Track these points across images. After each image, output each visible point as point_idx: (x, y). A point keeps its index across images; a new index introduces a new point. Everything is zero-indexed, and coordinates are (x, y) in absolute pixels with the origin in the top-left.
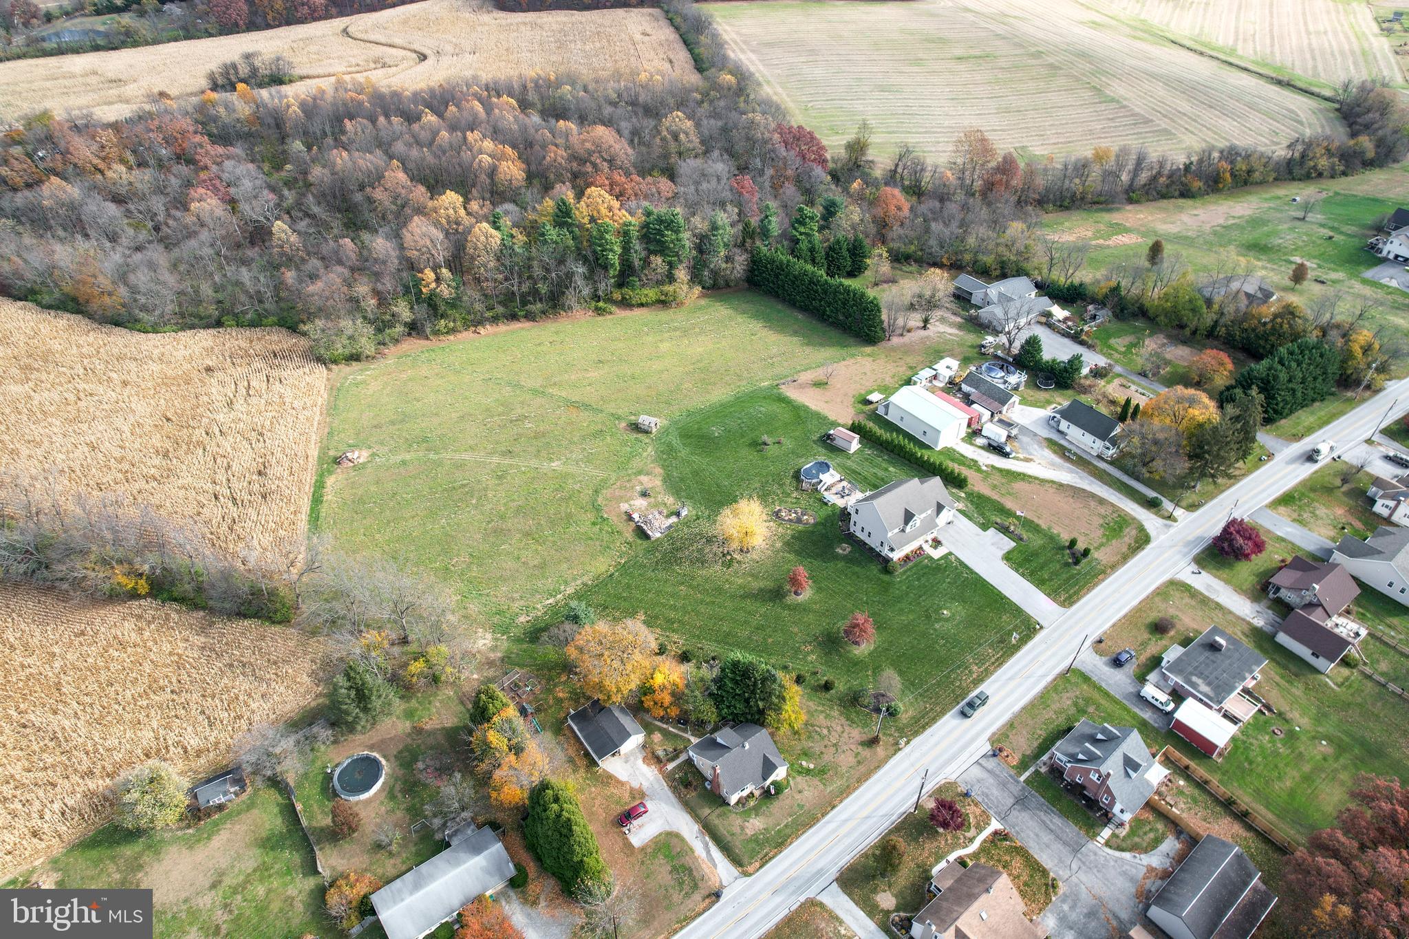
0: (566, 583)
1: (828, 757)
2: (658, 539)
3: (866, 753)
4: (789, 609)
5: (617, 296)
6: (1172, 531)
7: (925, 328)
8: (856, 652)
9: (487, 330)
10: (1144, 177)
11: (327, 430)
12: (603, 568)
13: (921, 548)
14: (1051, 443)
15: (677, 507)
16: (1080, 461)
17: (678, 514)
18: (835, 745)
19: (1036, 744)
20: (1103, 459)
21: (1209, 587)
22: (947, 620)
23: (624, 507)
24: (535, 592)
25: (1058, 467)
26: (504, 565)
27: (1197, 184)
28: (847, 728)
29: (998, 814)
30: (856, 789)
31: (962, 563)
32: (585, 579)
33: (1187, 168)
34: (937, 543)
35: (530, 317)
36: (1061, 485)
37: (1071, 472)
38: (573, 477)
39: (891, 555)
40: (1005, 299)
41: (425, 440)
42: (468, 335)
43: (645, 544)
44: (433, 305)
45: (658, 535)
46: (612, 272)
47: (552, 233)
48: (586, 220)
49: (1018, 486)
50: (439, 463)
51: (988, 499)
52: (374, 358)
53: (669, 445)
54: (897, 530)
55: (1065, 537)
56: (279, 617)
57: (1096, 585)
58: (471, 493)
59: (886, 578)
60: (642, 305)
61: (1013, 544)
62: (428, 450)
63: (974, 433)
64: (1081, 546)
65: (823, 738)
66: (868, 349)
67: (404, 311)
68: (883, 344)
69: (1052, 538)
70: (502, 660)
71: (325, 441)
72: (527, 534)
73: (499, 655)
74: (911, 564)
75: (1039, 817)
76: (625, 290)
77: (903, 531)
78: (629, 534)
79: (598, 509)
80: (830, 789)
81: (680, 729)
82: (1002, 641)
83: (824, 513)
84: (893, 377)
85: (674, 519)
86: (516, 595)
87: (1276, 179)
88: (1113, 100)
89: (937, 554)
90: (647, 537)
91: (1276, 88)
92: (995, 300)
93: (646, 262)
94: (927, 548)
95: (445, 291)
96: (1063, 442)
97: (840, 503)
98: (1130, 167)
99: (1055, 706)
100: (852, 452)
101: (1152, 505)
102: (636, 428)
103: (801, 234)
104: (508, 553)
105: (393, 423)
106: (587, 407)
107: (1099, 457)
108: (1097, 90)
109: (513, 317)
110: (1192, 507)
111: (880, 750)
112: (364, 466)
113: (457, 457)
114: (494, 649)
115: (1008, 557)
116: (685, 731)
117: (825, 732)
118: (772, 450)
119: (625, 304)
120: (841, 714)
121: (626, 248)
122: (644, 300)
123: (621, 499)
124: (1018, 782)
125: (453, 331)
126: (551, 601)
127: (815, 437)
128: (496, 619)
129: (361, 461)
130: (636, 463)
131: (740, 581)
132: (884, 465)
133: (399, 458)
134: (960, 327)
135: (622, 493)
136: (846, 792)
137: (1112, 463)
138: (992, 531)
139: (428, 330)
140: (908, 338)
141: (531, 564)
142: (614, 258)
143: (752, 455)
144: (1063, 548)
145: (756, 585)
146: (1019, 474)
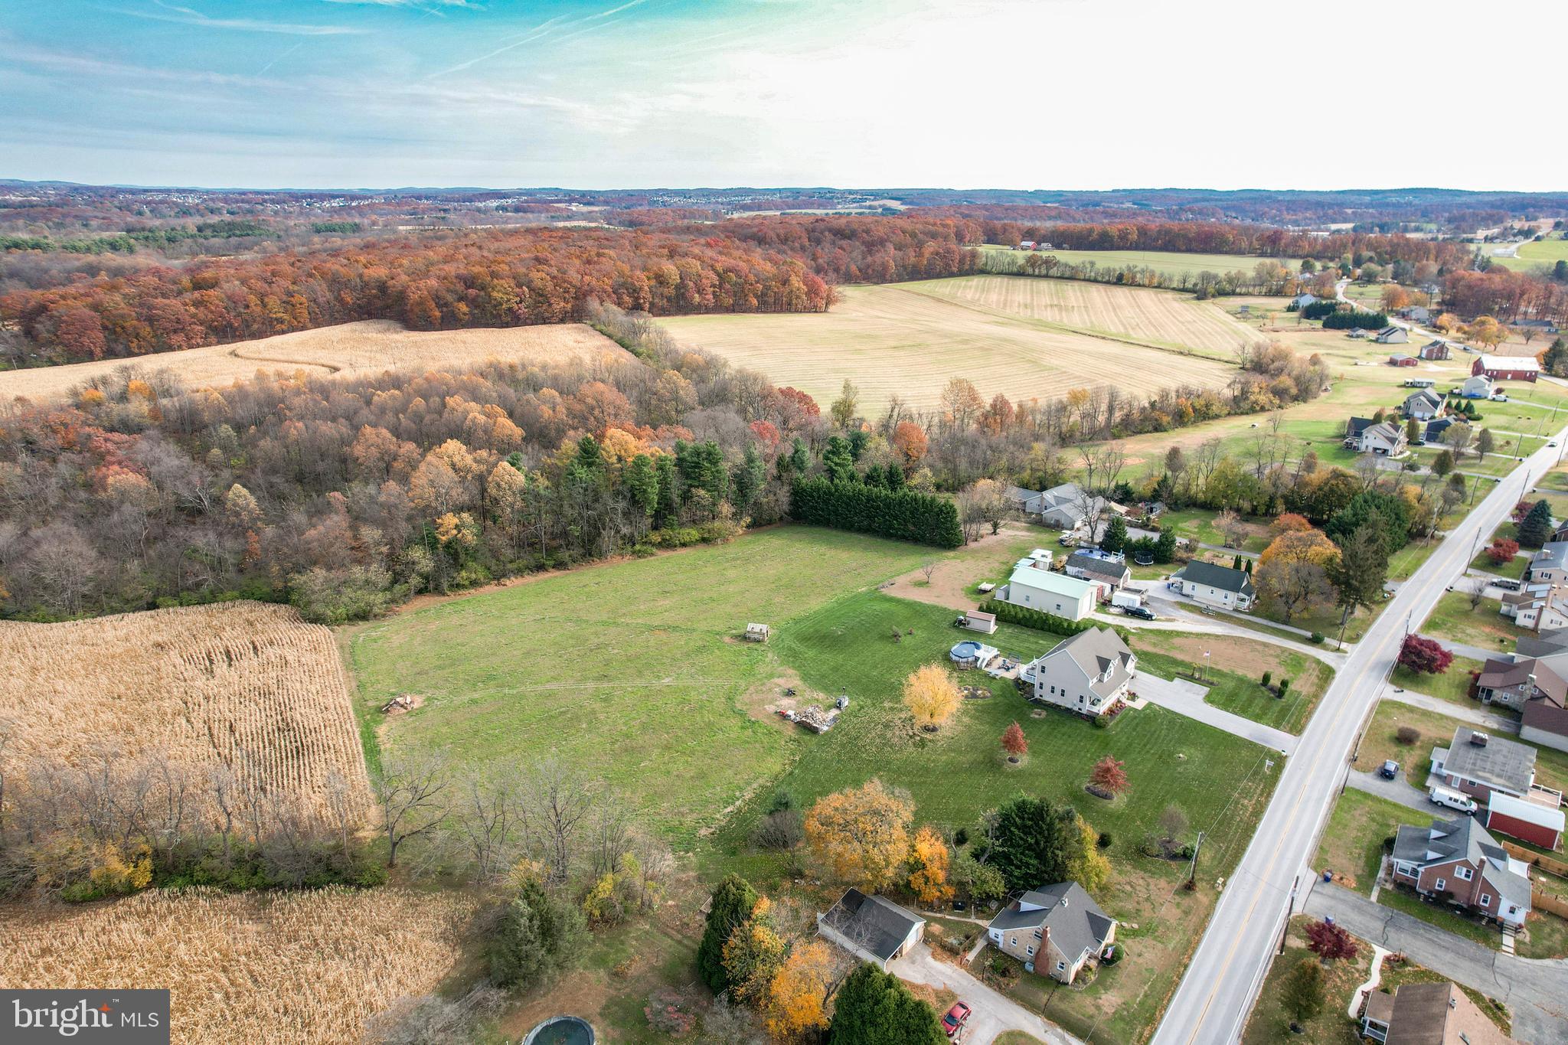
0: (741, 789)
1: (1147, 913)
2: (826, 733)
3: (1186, 901)
4: (1014, 776)
5: (656, 537)
6: (1349, 660)
7: (994, 533)
8: (1112, 806)
9: (513, 582)
10: (1118, 416)
11: (354, 684)
12: (777, 768)
13: (1119, 701)
14: (1183, 606)
15: (833, 700)
16: (1221, 616)
17: (838, 706)
18: (1148, 899)
19: (1362, 863)
20: (1241, 612)
21: (1419, 701)
22: (1187, 762)
23: (771, 708)
24: (706, 803)
25: (1205, 623)
26: (653, 781)
27: (1166, 419)
28: (1150, 880)
29: (1376, 940)
30: (1198, 942)
31: (1168, 711)
32: (761, 781)
33: (1153, 405)
34: (1133, 696)
35: (560, 565)
36: (1218, 636)
37: (1220, 625)
38: (694, 689)
39: (1095, 709)
40: (1060, 501)
41: (491, 678)
42: (491, 589)
43: (815, 739)
44: (454, 554)
45: (825, 728)
46: (649, 512)
47: (582, 472)
48: (614, 459)
49: (1177, 641)
50: (522, 696)
51: (1156, 655)
52: (384, 616)
53: (790, 649)
54: (1095, 680)
55: (1256, 676)
56: (367, 877)
57: (1311, 713)
58: (577, 718)
59: (1099, 732)
60: (684, 545)
61: (1207, 689)
62: (502, 686)
63: (1105, 604)
64: (1275, 682)
65: (1129, 895)
66: (951, 554)
67: (421, 558)
68: (963, 548)
69: (1241, 681)
70: (699, 879)
71: (357, 695)
72: (667, 747)
73: (692, 874)
74: (1118, 717)
75: (1422, 936)
76: (663, 531)
77: (1100, 681)
78: (790, 731)
79: (741, 714)
80: (1171, 947)
81: (958, 915)
82: (1255, 773)
83: (994, 686)
84: (991, 571)
85: (834, 712)
86: (684, 809)
87: (1229, 414)
88: (1052, 369)
89: (1139, 704)
90: (814, 731)
91: (1182, 357)
92: (1053, 502)
93: (686, 497)
94: (1124, 700)
95: (470, 536)
96: (1192, 603)
97: (1010, 675)
98: (1104, 407)
99: (1354, 824)
100: (991, 632)
101: (1316, 641)
102: (744, 638)
103: (836, 464)
104: (653, 770)
105: (441, 668)
106: (675, 628)
107: (1236, 610)
108: (1034, 362)
109: (540, 568)
110: (1354, 639)
111: (1201, 896)
112: (421, 711)
113: (540, 688)
114: (683, 868)
115: (1209, 699)
116: (967, 915)
117: (1128, 888)
118: (906, 641)
119: (666, 545)
120: (1134, 867)
121: (664, 483)
122: (687, 539)
123: (762, 702)
124: (1372, 903)
125: (474, 584)
126: (729, 809)
127: (945, 624)
128: (670, 837)
129: (415, 706)
130: (762, 669)
131: (944, 758)
132: (1032, 639)
133: (466, 699)
134: (1028, 530)
135: (761, 696)
136: (1189, 948)
137: (1252, 613)
138: (1177, 681)
139: (445, 585)
140: (982, 542)
141: (688, 776)
142: (654, 493)
143: (888, 648)
144: (1257, 686)
145: (965, 759)
146: (1172, 632)
